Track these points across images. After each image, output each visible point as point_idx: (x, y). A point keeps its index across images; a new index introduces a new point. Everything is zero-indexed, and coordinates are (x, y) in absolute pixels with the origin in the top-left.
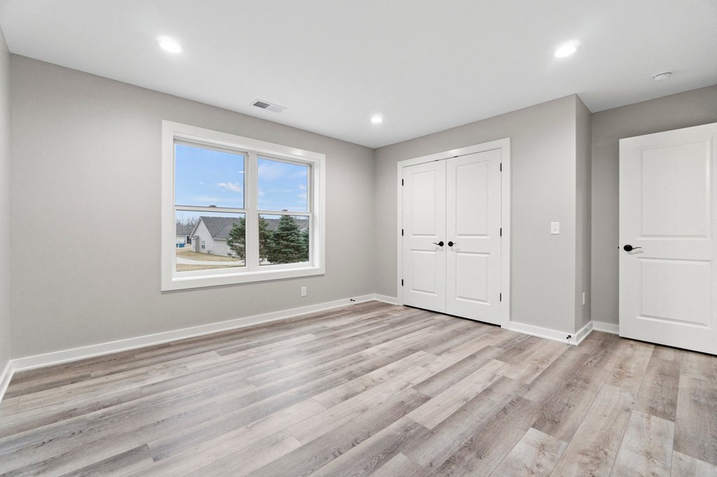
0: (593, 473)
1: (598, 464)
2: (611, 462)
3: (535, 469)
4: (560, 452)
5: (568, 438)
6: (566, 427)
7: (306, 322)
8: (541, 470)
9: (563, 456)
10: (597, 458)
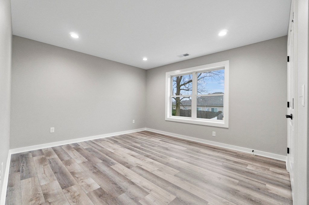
0: (70, 193)
1: (72, 196)
2: (70, 201)
3: (82, 181)
4: (84, 189)
5: (89, 195)
6: (95, 198)
7: (204, 147)
8: (80, 182)
9: (81, 189)
10: (74, 198)
